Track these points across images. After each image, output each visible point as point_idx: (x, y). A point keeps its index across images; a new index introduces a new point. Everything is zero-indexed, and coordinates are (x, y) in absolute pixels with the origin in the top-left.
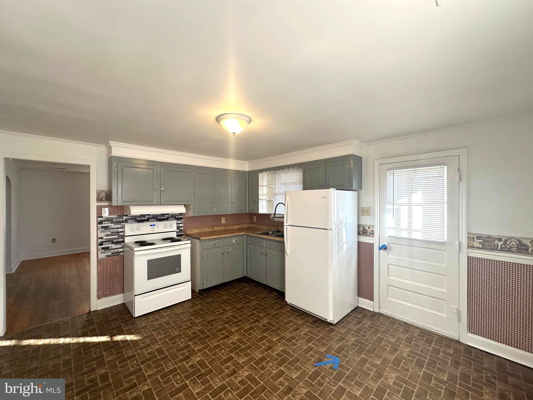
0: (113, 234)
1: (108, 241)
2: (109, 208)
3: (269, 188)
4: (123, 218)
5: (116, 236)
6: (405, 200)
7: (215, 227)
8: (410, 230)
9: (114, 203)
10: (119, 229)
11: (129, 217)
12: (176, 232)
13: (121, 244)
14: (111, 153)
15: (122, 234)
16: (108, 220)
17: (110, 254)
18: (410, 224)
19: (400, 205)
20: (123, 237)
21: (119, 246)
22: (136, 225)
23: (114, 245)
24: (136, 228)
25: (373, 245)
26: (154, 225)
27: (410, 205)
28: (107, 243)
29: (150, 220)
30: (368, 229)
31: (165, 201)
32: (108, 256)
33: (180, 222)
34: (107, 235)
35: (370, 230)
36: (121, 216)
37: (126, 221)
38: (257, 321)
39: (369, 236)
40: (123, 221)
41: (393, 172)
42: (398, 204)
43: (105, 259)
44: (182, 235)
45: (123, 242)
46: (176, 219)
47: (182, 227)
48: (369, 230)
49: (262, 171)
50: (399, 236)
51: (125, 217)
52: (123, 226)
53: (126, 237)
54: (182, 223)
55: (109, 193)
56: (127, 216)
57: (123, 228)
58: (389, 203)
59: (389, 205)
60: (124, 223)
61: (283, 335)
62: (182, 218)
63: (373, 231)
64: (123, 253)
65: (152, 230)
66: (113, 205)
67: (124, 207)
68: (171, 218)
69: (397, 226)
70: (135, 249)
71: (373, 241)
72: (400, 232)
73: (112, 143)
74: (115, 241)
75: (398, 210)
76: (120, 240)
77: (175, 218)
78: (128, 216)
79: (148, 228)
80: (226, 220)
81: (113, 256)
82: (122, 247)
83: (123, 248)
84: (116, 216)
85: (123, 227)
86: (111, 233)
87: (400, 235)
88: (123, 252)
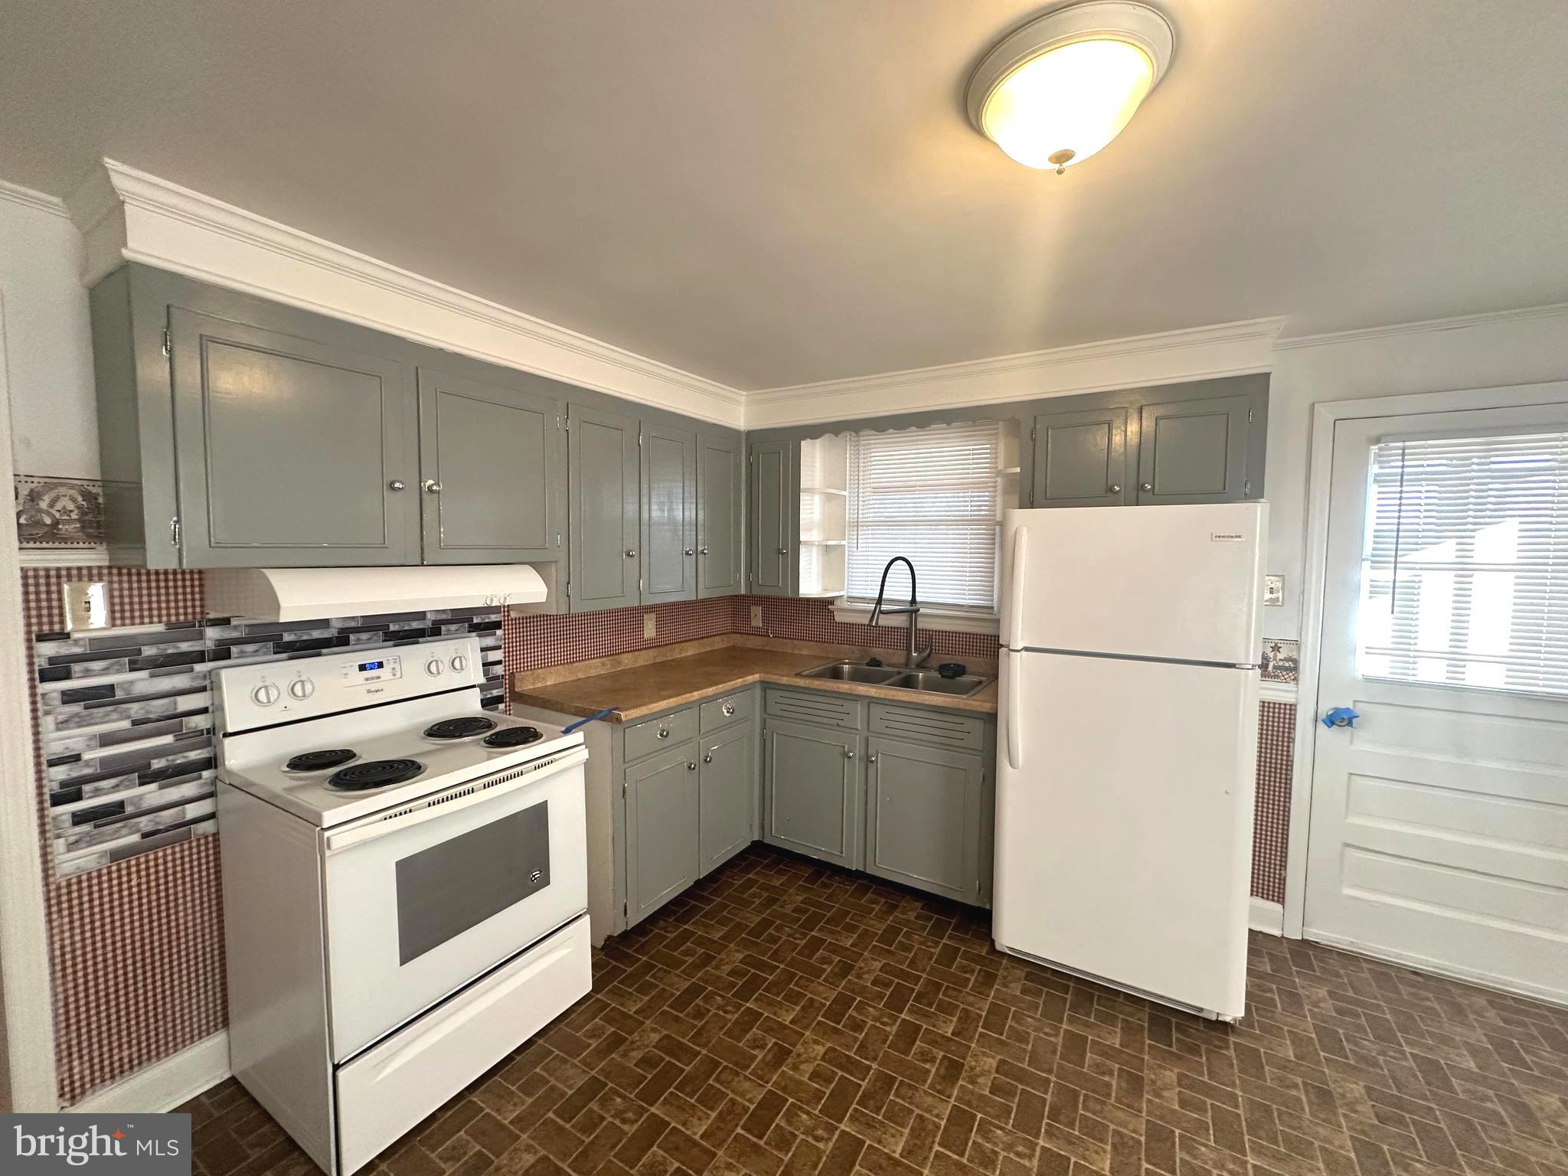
0: (142, 727)
1: (111, 770)
2: (111, 582)
3: (829, 497)
4: (201, 636)
5: (168, 739)
6: (1446, 551)
7: (624, 656)
8: (1456, 656)
9: (159, 555)
10: (179, 699)
11: (236, 627)
12: (477, 690)
13: (200, 777)
14: (125, 245)
15: (201, 722)
16: (103, 651)
17: (135, 838)
18: (1459, 633)
19: (1421, 569)
20: (213, 736)
21: (188, 789)
22: (284, 671)
23: (153, 786)
24: (284, 686)
25: (1293, 708)
26: (380, 665)
27: (1464, 569)
28: (105, 784)
29: (352, 637)
30: (1271, 655)
31: (447, 547)
32: (116, 856)
33: (490, 641)
34: (106, 740)
35: (1280, 656)
36: (192, 627)
37: (222, 652)
38: (707, 959)
39: (1277, 677)
40: (202, 653)
41: (1404, 449)
42: (1412, 566)
43: (99, 876)
44: (499, 699)
45: (211, 763)
46: (476, 628)
47: (499, 662)
48: (1275, 655)
49: (814, 431)
50: (1411, 679)
51: (212, 633)
52: (205, 677)
53: (227, 741)
54: (499, 648)
55: (105, 495)
56: (225, 622)
57: (203, 689)
58: (1373, 562)
59: (1372, 568)
60: (210, 665)
61: (810, 995)
62: (497, 625)
63: (1295, 662)
64: (211, 822)
65: (369, 691)
66: (152, 566)
67: (207, 577)
68: (453, 627)
69: (1397, 643)
70: (329, 818)
71: (1293, 695)
72: (1415, 663)
73: (124, 177)
74: (157, 764)
75: (1413, 586)
76: (194, 755)
77: (470, 626)
78: (234, 622)
79: (346, 682)
80: (658, 627)
81: (155, 847)
82: (206, 790)
83: (211, 795)
84: (159, 628)
85: (209, 685)
86: (135, 723)
87: (1414, 675)
88: (212, 816)
